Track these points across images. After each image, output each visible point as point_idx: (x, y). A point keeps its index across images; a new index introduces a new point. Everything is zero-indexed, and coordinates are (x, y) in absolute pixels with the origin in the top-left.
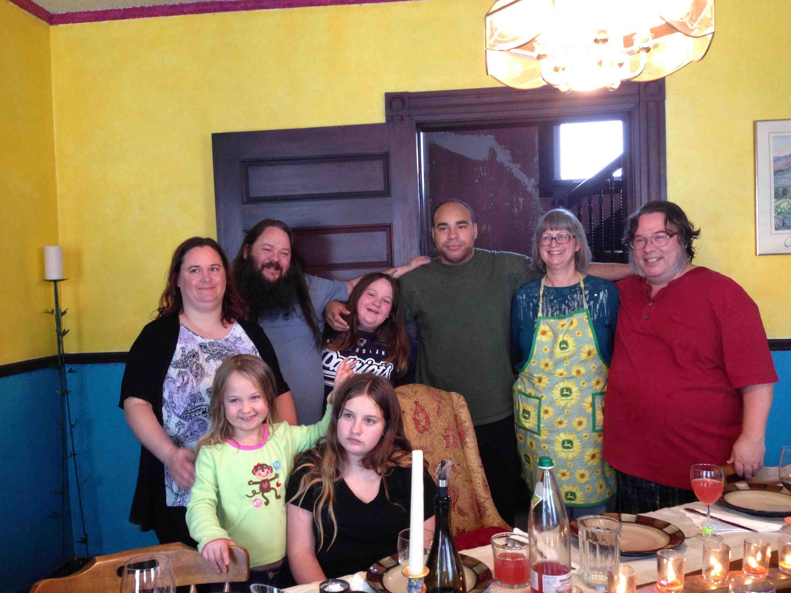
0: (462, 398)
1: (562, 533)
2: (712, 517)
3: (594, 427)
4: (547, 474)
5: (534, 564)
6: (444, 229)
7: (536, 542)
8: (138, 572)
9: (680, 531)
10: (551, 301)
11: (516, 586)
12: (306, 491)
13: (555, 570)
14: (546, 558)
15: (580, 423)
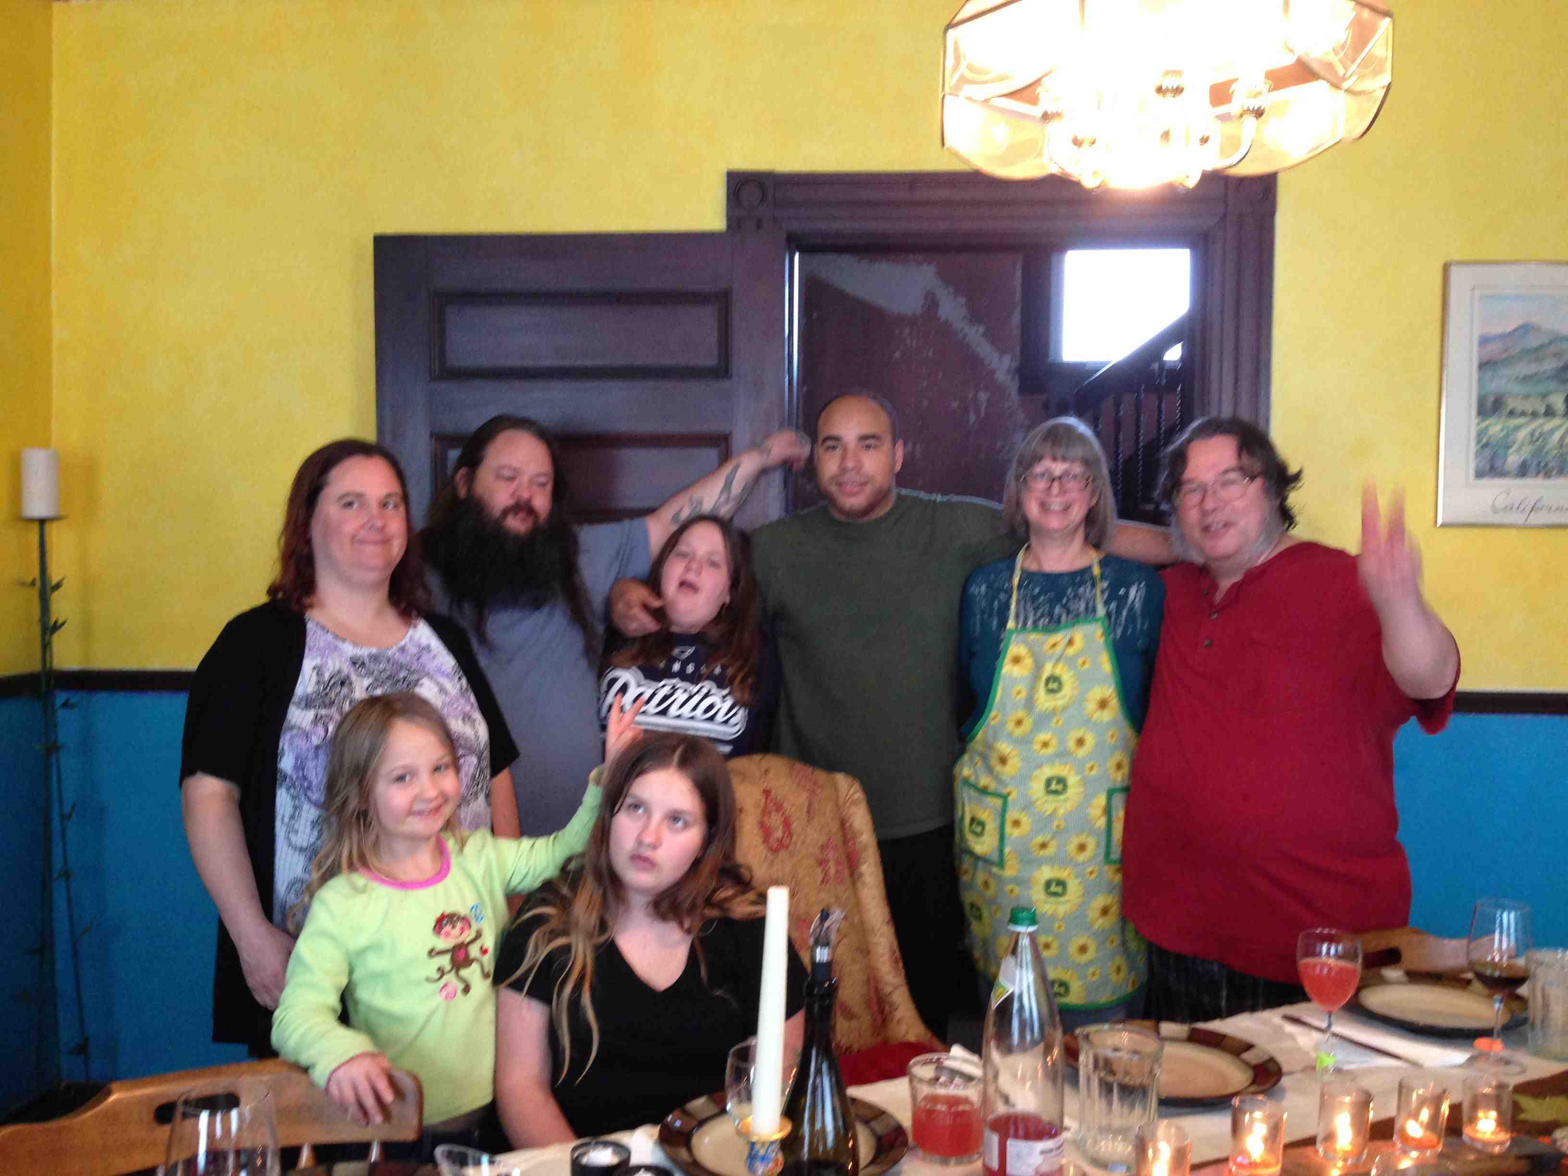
0: (857, 786)
1: (1048, 1059)
2: (1335, 1035)
3: (1108, 853)
4: (1025, 942)
5: (991, 1117)
6: (834, 448)
7: (996, 1076)
8: (204, 1116)
9: (1272, 1060)
10: (1034, 598)
11: (953, 1161)
12: (540, 961)
13: (1031, 1129)
14: (1013, 1106)
15: (1082, 848)
